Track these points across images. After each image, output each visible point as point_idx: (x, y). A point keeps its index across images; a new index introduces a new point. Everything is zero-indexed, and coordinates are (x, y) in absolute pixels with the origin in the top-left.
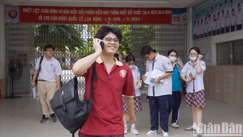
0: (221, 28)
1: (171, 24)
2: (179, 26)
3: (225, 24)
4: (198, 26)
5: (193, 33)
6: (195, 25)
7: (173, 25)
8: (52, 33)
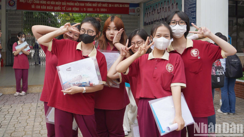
0: (162, 18)
1: (129, 14)
2: (134, 16)
3: (164, 16)
4: (147, 16)
5: (144, 21)
6: (145, 16)
7: (130, 15)
8: (36, 18)
